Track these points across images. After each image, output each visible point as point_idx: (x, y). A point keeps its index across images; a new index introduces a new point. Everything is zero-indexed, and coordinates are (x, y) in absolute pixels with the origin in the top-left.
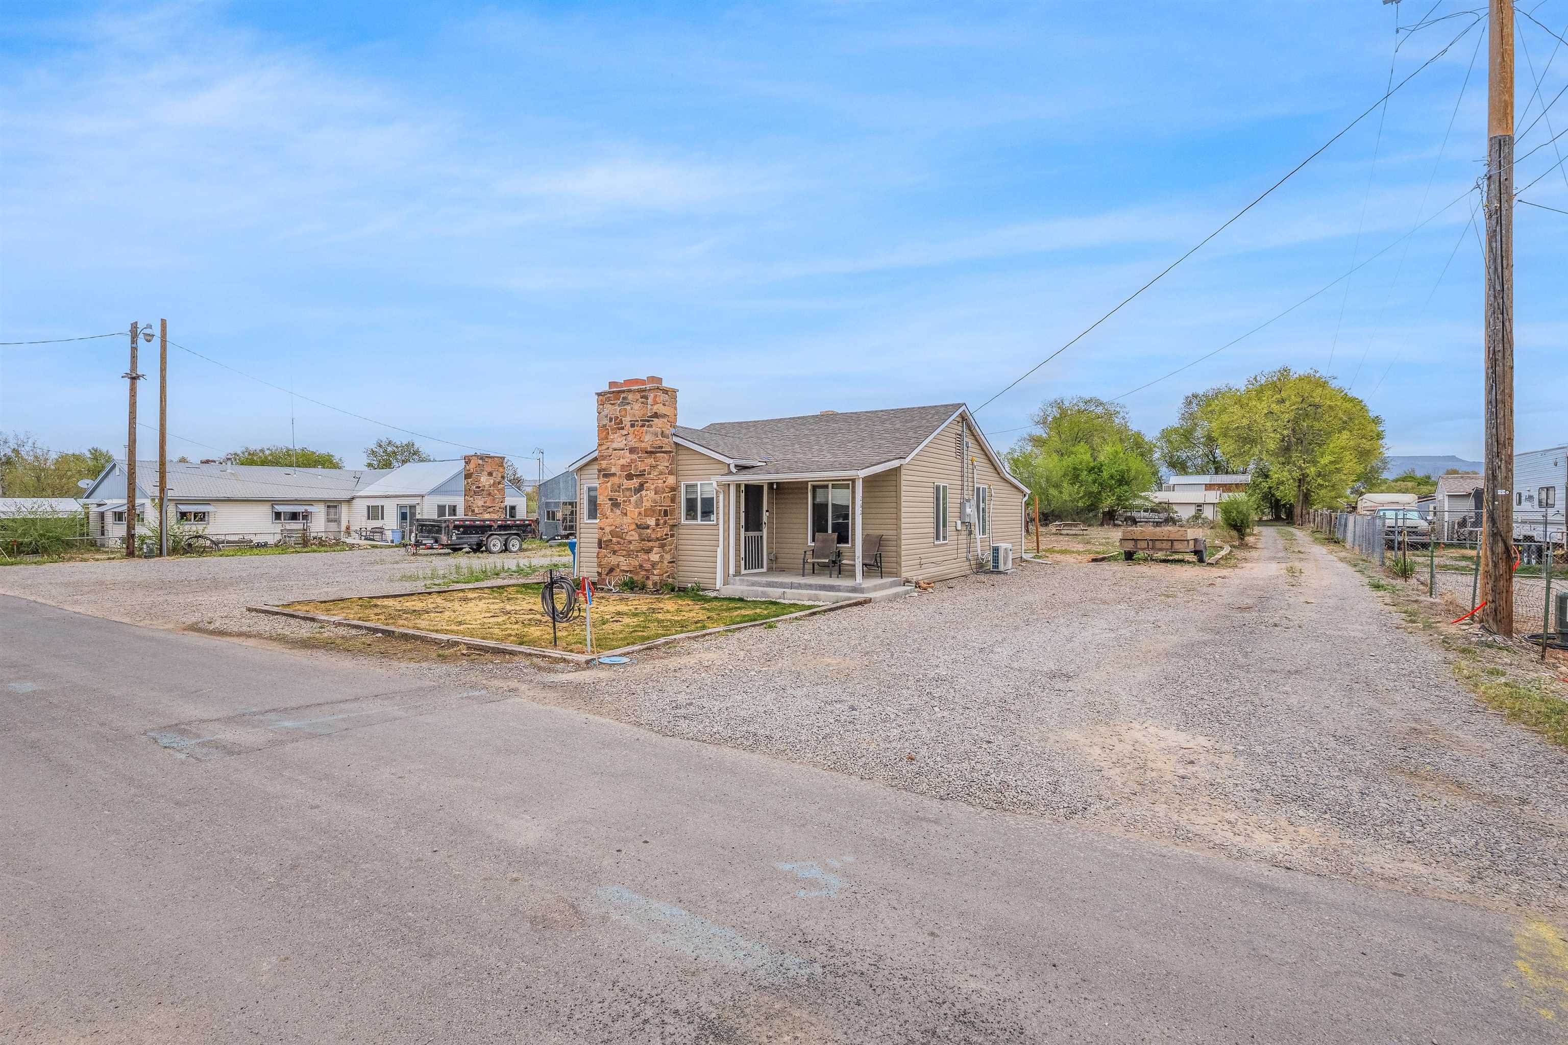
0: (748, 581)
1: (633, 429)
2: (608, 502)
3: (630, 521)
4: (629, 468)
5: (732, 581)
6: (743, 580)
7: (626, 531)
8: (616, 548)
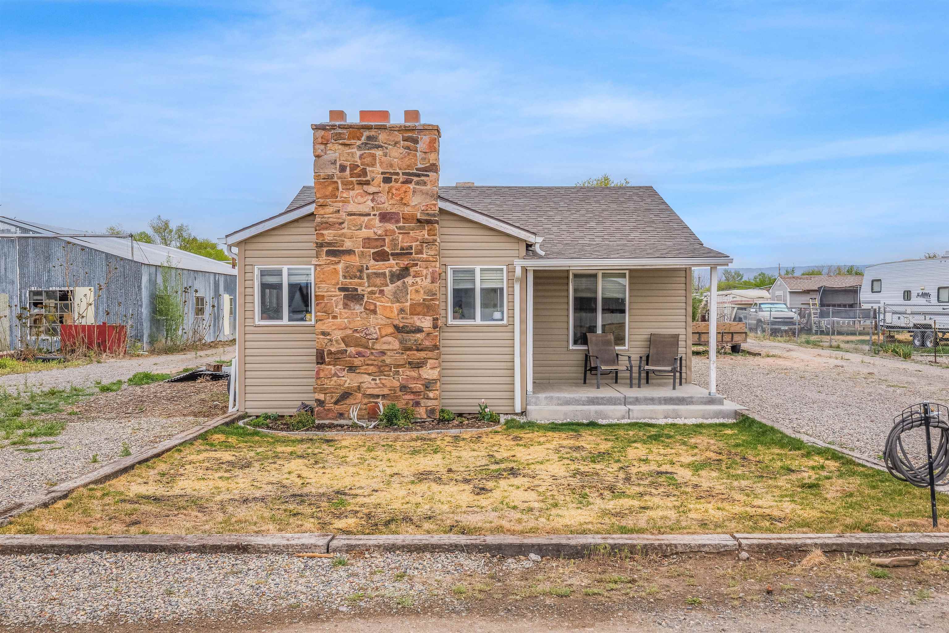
0: (559, 398)
1: (387, 186)
2: (338, 293)
3: (383, 322)
4: (379, 243)
5: (533, 400)
6: (552, 398)
7: (375, 336)
8: (357, 361)
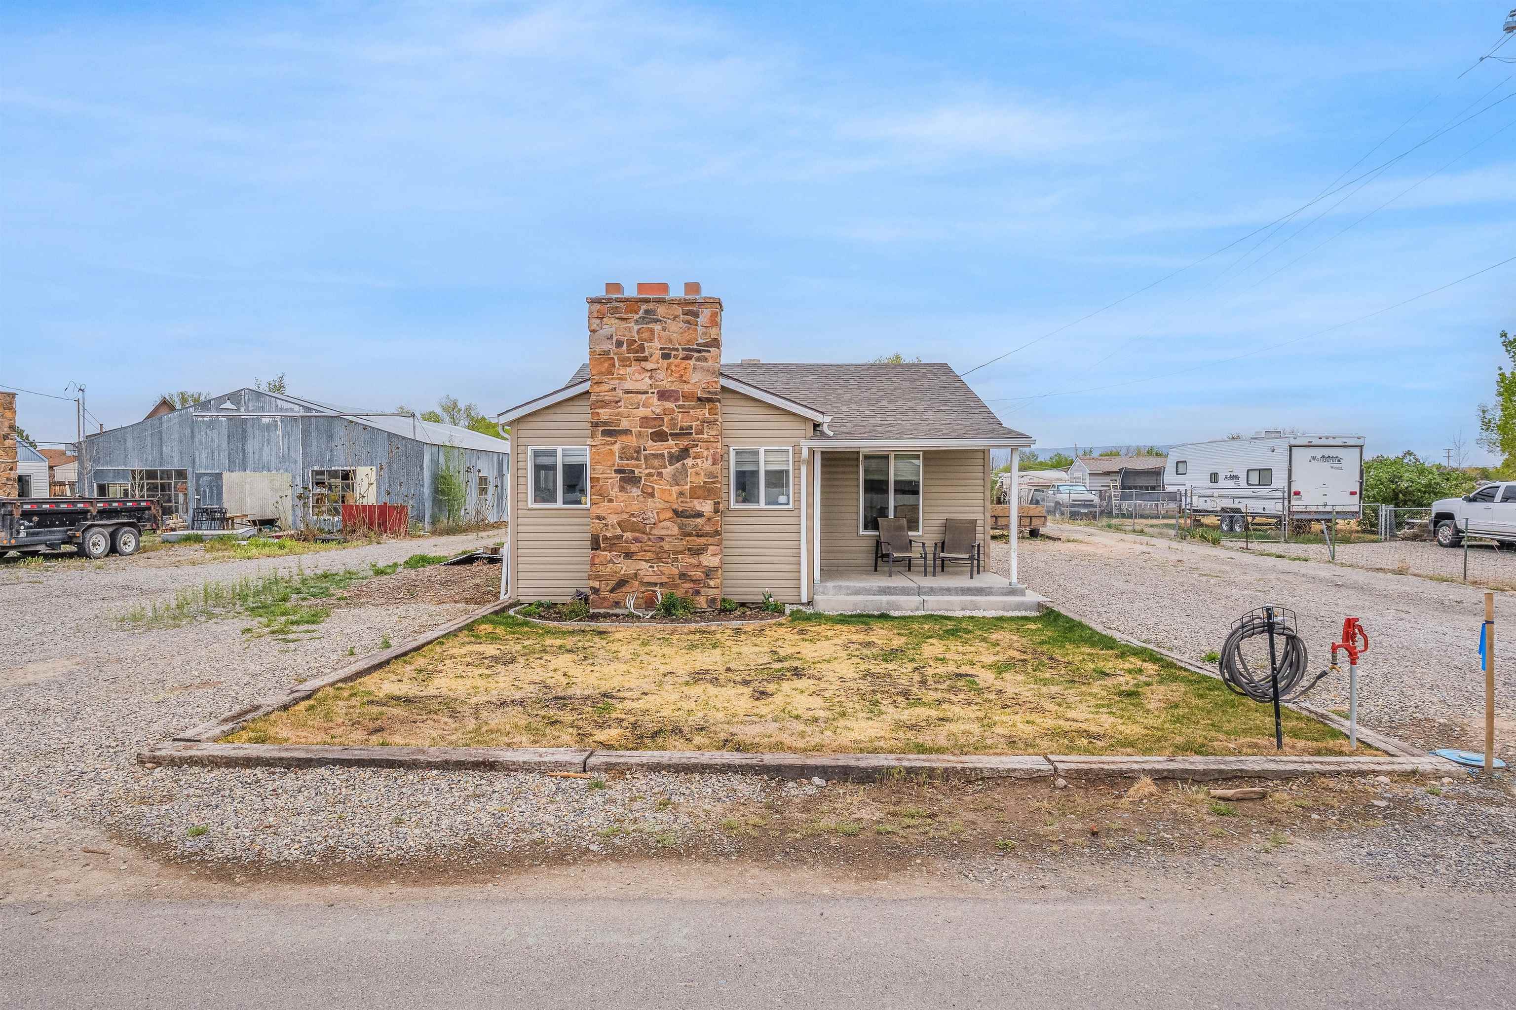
0: (848, 588)
1: (666, 362)
2: (614, 475)
3: (661, 506)
4: (656, 423)
5: (821, 589)
6: (840, 587)
7: (653, 521)
8: (634, 548)
